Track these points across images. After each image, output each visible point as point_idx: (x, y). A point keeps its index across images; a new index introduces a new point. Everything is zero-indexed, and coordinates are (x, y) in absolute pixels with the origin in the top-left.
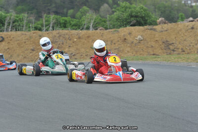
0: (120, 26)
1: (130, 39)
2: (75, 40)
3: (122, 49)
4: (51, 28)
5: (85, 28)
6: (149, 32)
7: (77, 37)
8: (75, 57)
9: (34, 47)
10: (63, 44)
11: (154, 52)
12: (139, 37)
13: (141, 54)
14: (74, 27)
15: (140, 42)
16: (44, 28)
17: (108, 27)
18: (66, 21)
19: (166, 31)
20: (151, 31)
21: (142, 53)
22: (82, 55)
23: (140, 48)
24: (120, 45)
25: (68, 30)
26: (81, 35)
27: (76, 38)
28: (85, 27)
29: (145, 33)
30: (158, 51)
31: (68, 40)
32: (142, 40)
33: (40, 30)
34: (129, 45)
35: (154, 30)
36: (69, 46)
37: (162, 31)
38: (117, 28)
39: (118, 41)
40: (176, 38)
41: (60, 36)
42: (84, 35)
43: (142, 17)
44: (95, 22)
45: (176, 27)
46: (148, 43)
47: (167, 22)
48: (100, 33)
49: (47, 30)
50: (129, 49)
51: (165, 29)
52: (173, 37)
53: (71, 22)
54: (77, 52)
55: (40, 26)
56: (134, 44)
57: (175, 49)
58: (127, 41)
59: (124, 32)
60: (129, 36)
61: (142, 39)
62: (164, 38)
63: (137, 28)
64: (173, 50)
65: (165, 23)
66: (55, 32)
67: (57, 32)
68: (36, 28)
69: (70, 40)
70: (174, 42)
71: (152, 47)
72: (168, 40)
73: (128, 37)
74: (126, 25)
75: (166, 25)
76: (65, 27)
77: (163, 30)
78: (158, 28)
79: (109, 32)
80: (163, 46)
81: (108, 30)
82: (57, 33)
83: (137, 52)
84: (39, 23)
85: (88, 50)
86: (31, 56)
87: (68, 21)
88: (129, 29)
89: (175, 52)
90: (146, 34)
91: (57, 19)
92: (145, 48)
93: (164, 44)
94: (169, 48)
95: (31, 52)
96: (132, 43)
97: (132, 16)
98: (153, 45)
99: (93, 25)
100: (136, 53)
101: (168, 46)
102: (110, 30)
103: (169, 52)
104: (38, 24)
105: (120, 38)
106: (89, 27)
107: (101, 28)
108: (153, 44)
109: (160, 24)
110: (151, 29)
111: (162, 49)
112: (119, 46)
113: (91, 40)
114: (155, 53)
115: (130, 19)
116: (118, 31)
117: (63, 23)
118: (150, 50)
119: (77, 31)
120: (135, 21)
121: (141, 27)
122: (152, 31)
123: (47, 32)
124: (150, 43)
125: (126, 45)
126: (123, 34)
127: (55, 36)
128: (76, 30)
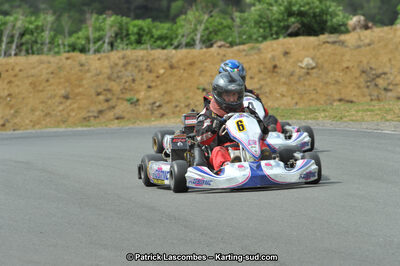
0: (265, 38)
1: (286, 66)
2: (162, 71)
3: (267, 90)
4: (106, 46)
5: (184, 43)
6: (330, 48)
7: (166, 65)
8: (163, 110)
9: (68, 89)
10: (134, 80)
11: (340, 94)
12: (307, 61)
13: (312, 100)
14: (159, 42)
15: (308, 73)
16: (92, 47)
17: (237, 41)
18: (141, 29)
19: (369, 45)
20: (333, 47)
21: (313, 96)
22: (176, 106)
23: (310, 85)
24: (264, 80)
25: (147, 49)
26: (174, 61)
27: (164, 68)
28: (184, 41)
29: (322, 51)
30: (351, 92)
31: (146, 73)
32: (313, 68)
33: (83, 50)
34: (283, 80)
35: (342, 43)
36: (149, 87)
37: (359, 47)
38: (257, 40)
39: (260, 72)
40: (390, 60)
41: (128, 63)
42: (181, 60)
43: (315, 16)
44: (207, 29)
45: (391, 36)
46: (327, 73)
47: (370, 25)
48: (218, 54)
49: (97, 51)
50: (283, 89)
51: (367, 41)
52: (384, 59)
53: (154, 30)
54: (167, 98)
55: (83, 42)
56: (295, 78)
57: (391, 87)
58: (279, 71)
59: (273, 50)
60: (284, 60)
61: (314, 65)
62: (365, 62)
63: (302, 39)
64: (386, 90)
65: (366, 27)
66: (115, 56)
67: (120, 54)
68: (73, 48)
69: (150, 72)
70: (386, 70)
71: (337, 82)
72: (373, 66)
73: (282, 62)
74: (277, 33)
75: (368, 32)
76: (139, 42)
77: (362, 43)
78: (350, 39)
79: (239, 51)
80: (362, 80)
81: (235, 48)
82: (119, 58)
83: (301, 96)
84: (80, 34)
85: (190, 94)
86: (60, 111)
87: (146, 30)
88: (283, 44)
89: (389, 94)
90: (322, 54)
91: (120, 24)
92: (321, 85)
93: (364, 75)
94: (376, 85)
95: (61, 103)
96: (292, 75)
97: (290, 14)
98: (340, 79)
99: (202, 36)
100: (301, 98)
101: (374, 79)
102: (241, 47)
103: (375, 93)
104: (78, 38)
105: (263, 64)
106: (194, 40)
107: (219, 43)
108: (339, 75)
109: (354, 29)
110: (334, 43)
111: (359, 87)
112: (262, 83)
113: (197, 72)
114: (343, 96)
115: (287, 20)
116: (259, 49)
117: (133, 34)
118: (332, 90)
119: (165, 51)
120: (298, 25)
121: (312, 39)
122: (337, 46)
123: (99, 55)
124: (331, 74)
125: (277, 79)
126: (269, 56)
127: (116, 65)
128: (164, 48)
